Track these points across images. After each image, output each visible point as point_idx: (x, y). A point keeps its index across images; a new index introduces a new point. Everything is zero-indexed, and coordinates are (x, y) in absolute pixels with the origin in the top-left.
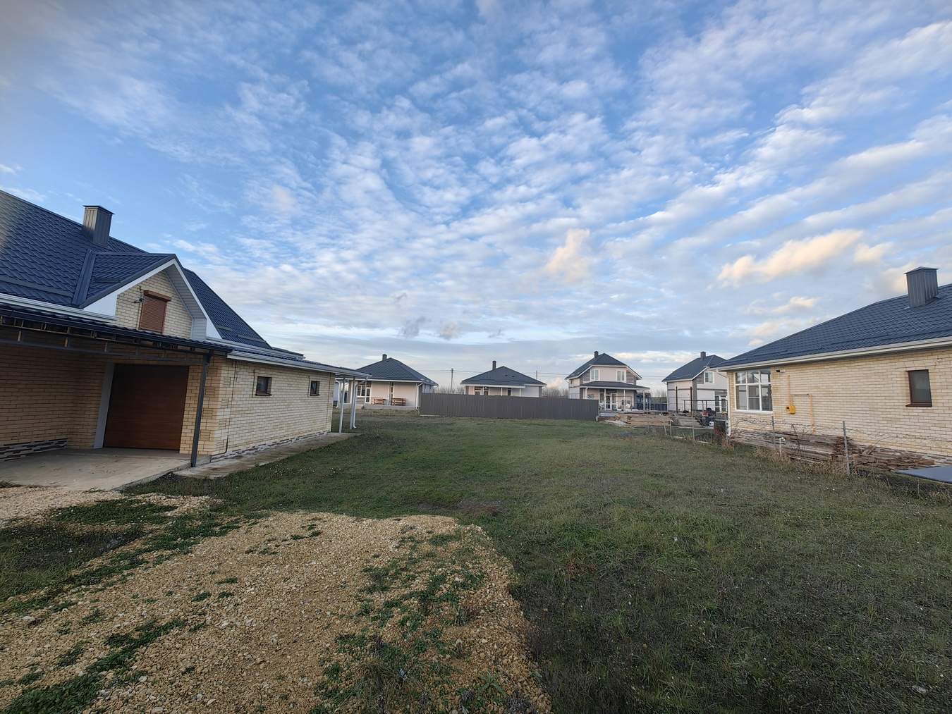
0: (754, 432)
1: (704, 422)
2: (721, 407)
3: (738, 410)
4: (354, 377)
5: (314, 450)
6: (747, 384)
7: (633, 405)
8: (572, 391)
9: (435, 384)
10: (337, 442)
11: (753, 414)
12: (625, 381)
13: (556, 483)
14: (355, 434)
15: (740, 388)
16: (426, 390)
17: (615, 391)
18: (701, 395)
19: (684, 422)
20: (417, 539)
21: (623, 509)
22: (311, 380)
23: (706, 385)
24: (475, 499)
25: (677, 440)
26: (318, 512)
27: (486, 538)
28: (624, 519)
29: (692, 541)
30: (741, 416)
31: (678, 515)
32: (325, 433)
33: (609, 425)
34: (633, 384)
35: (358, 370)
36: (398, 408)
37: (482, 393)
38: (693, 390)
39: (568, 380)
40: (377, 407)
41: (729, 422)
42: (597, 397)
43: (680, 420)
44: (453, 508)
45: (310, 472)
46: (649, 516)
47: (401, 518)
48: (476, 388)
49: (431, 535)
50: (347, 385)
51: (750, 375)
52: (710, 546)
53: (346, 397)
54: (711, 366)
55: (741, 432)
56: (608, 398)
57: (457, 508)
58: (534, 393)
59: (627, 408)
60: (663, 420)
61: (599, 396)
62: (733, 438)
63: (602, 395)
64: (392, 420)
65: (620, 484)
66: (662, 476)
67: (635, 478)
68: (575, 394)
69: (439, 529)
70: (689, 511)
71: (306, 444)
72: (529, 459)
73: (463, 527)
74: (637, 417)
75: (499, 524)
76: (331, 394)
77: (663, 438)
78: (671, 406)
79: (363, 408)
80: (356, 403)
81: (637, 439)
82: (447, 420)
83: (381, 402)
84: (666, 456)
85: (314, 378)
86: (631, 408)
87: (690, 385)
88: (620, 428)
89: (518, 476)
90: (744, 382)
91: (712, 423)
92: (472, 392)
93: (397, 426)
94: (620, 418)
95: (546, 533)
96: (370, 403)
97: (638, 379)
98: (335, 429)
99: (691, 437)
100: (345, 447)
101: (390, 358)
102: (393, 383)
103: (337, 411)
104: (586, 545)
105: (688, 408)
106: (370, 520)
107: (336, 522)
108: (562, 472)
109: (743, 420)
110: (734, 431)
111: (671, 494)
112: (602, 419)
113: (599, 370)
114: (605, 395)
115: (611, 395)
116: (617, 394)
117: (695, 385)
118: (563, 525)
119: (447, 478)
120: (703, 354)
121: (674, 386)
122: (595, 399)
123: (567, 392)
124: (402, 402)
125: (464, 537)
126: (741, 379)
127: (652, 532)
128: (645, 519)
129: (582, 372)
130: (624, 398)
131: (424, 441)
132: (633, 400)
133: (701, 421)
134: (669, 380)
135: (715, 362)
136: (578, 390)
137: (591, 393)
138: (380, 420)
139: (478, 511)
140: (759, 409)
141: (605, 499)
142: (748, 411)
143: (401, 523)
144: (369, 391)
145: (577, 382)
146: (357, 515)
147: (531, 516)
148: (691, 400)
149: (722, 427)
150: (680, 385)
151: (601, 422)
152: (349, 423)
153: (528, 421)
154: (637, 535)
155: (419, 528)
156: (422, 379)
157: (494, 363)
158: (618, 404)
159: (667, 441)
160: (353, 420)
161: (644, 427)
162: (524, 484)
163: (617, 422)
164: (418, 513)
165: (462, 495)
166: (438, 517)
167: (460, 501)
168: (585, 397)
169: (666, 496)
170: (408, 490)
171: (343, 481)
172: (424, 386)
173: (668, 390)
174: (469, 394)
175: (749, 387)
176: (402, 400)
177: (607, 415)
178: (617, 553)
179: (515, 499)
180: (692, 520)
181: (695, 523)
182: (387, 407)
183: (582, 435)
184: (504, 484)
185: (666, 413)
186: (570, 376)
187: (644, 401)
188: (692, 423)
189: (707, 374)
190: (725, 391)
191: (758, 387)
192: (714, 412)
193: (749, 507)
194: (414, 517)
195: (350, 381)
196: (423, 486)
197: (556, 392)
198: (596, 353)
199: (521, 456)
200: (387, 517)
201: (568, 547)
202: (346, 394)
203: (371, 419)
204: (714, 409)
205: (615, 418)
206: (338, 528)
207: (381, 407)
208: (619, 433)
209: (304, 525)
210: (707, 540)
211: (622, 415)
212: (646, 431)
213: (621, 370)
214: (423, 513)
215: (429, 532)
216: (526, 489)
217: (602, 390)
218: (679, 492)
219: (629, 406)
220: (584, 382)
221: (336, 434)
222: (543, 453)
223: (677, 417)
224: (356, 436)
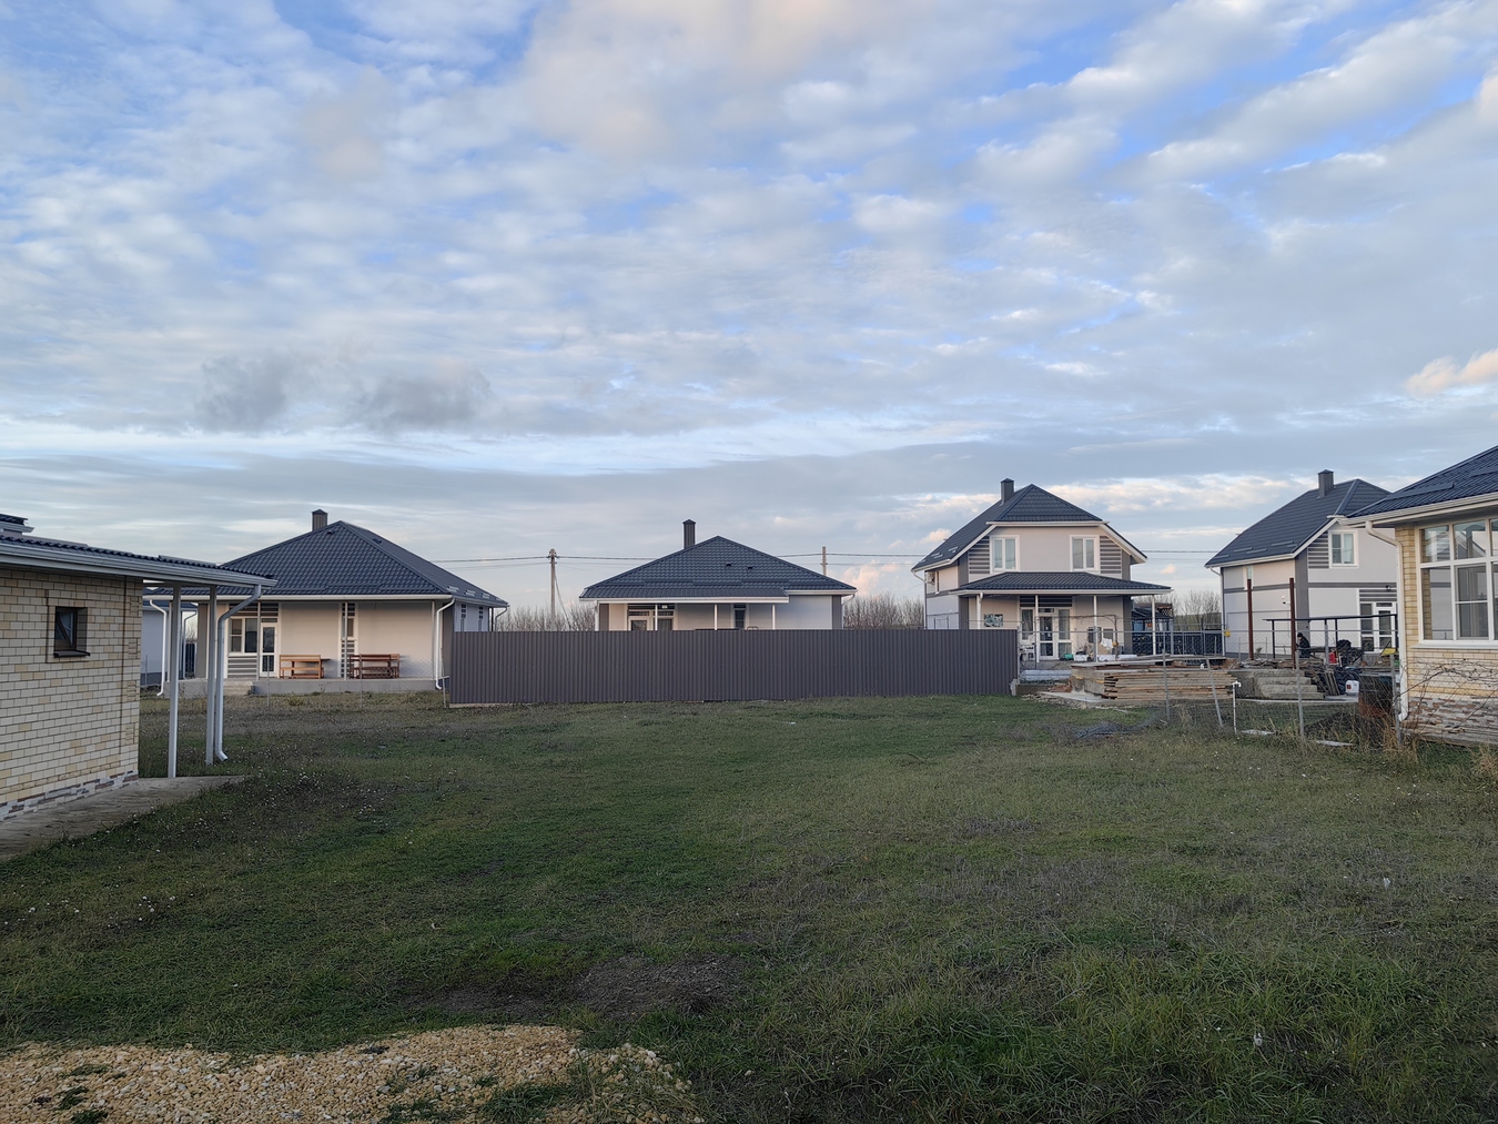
0: (1472, 706)
1: (1331, 683)
2: (1376, 636)
3: (1428, 642)
4: (213, 589)
5: (77, 842)
6: (1453, 562)
7: (1121, 641)
8: (935, 606)
9: (496, 602)
10: (161, 810)
11: (1470, 651)
12: (1096, 570)
13: (893, 895)
14: (225, 779)
15: (1434, 577)
16: (468, 623)
17: (1066, 600)
18: (1320, 602)
19: (1272, 686)
20: (442, 1107)
21: (1097, 958)
22: (53, 603)
23: (1334, 572)
24: (634, 962)
25: (1254, 741)
26: (96, 1044)
27: (672, 1083)
28: (1103, 989)
29: (1305, 1040)
30: (1438, 658)
31: (1261, 964)
32: (118, 782)
33: (1053, 706)
34: (1119, 576)
35: (227, 567)
36: (375, 685)
37: (652, 623)
38: (1297, 588)
39: (921, 574)
40: (301, 688)
41: (1402, 678)
42: (1012, 620)
43: (1261, 681)
44: (564, 997)
45: (67, 917)
46: (1176, 974)
47: (385, 1043)
48: (633, 609)
49: (488, 1092)
50: (190, 620)
51: (1461, 535)
52: (1356, 1050)
53: (190, 659)
54: (1351, 512)
55: (1436, 706)
56: (1046, 623)
57: (578, 995)
58: (816, 617)
59: (1103, 651)
60: (1209, 683)
61: (1019, 618)
62: (1415, 725)
63: (1027, 616)
64: (354, 725)
65: (1089, 882)
66: (1212, 851)
67: (1132, 861)
68: (943, 617)
69: (515, 1069)
70: (1293, 952)
71: (50, 820)
72: (807, 824)
73: (596, 1056)
74: (1132, 677)
75: (715, 1035)
76: (130, 648)
77: (1211, 735)
78: (1236, 641)
79: (254, 691)
80: (228, 673)
81: (1136, 743)
82: (539, 716)
83: (316, 669)
84: (1221, 792)
85: (65, 597)
86: (1116, 651)
87: (1287, 572)
88: (1084, 712)
89: (773, 880)
90: (1443, 555)
91: (1354, 686)
92: (620, 623)
93: (373, 744)
94: (1082, 682)
95: (863, 1051)
96: (276, 673)
97: (1133, 561)
98: (151, 764)
99: (1296, 728)
100: (189, 826)
101: (339, 524)
102: (352, 605)
103: (158, 706)
104: (990, 1080)
105: (1284, 640)
106: (281, 1060)
107: (161, 1075)
108: (912, 858)
109: (1443, 670)
110: (1418, 705)
111: (1239, 903)
112: (1029, 687)
113: (1017, 536)
114: (1036, 614)
115: (1055, 613)
116: (1072, 612)
117: (1301, 573)
118: (918, 1023)
119: (540, 901)
120: (1326, 476)
121: (1240, 579)
122: (1007, 626)
123: (918, 612)
124: (388, 667)
125: (600, 1087)
126: (1433, 549)
127: (1187, 1023)
128: (1166, 986)
129: (965, 546)
130: (1096, 623)
131: (464, 788)
132: (1121, 626)
133: (1322, 679)
134: (1226, 560)
135: (1360, 500)
136: (952, 603)
137: (993, 609)
138: (310, 728)
139: (644, 1000)
140: (1485, 634)
141: (1044, 932)
142: (1457, 643)
143: (386, 1061)
144: (269, 634)
145: (950, 579)
146: (232, 1048)
147: (817, 1003)
148: (1293, 620)
149: (1381, 694)
150: (1260, 576)
151: (1025, 698)
152: (204, 743)
153: (800, 707)
154: (1141, 1036)
155: (449, 1071)
156: (453, 589)
157: (689, 526)
158: (1076, 640)
159: (1223, 744)
160: (216, 733)
161: (1155, 709)
162: (792, 905)
163: (1074, 695)
164: (444, 1021)
165: (592, 954)
166: (511, 1031)
167: (585, 972)
168: (977, 623)
169: (1226, 910)
170: (411, 952)
171: (182, 936)
172: (458, 612)
173: (1225, 591)
174: (613, 627)
175: (1460, 570)
176: (388, 658)
177: (1044, 675)
178: (1086, 1097)
179: (765, 953)
180: (1303, 978)
181: (1312, 985)
182: (338, 684)
183: (969, 742)
184: (728, 910)
185: (1220, 662)
186: (929, 559)
187: (1156, 627)
188: (1296, 688)
189: (1337, 539)
190: (1390, 587)
191: (1482, 568)
192: (1359, 653)
193: (1462, 926)
194: (431, 1037)
195: (203, 604)
196: (460, 932)
197: (885, 612)
198: (1008, 484)
199: (780, 817)
200: (336, 1045)
201: (933, 1092)
202: (190, 648)
203: (281, 727)
204: (1356, 643)
205: (1068, 685)
206: (167, 1095)
207: (315, 685)
208: (1082, 730)
209: (45, 1094)
210: (1347, 1033)
211: (1090, 674)
212: (1161, 719)
213: (1085, 536)
214: (464, 1021)
215: (484, 1083)
216: (801, 919)
217: (1027, 600)
218: (1263, 897)
219: (1108, 643)
220: (973, 578)
221: (157, 783)
222: (849, 803)
223: (1252, 672)
224: (227, 788)
